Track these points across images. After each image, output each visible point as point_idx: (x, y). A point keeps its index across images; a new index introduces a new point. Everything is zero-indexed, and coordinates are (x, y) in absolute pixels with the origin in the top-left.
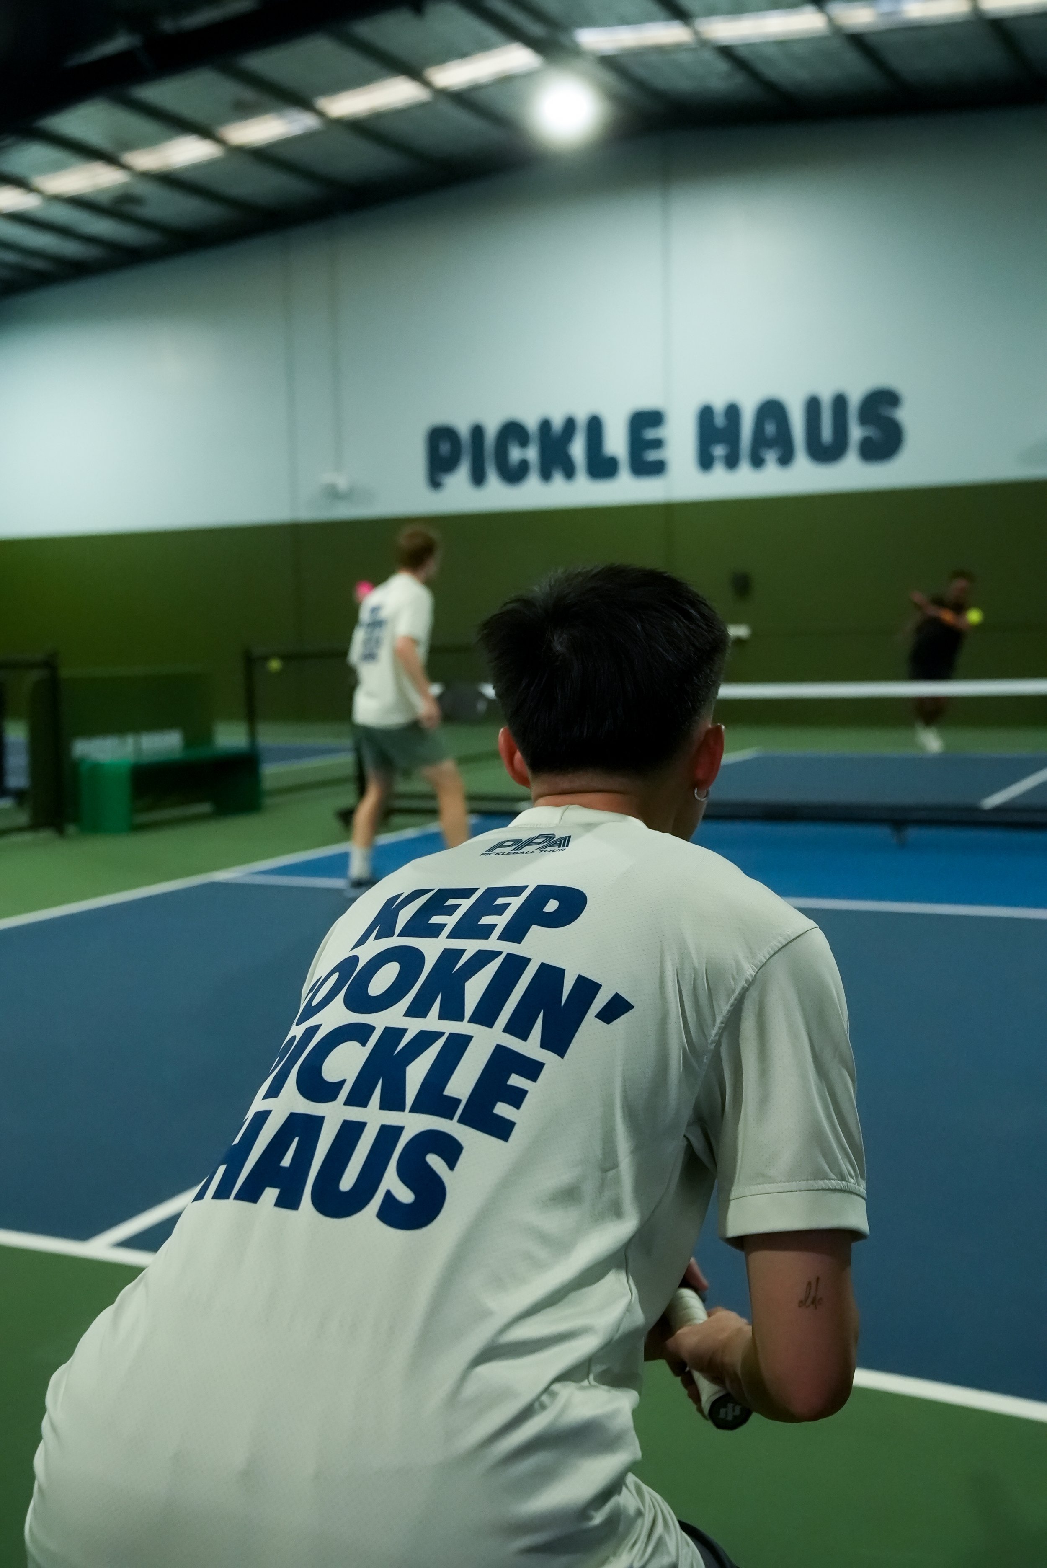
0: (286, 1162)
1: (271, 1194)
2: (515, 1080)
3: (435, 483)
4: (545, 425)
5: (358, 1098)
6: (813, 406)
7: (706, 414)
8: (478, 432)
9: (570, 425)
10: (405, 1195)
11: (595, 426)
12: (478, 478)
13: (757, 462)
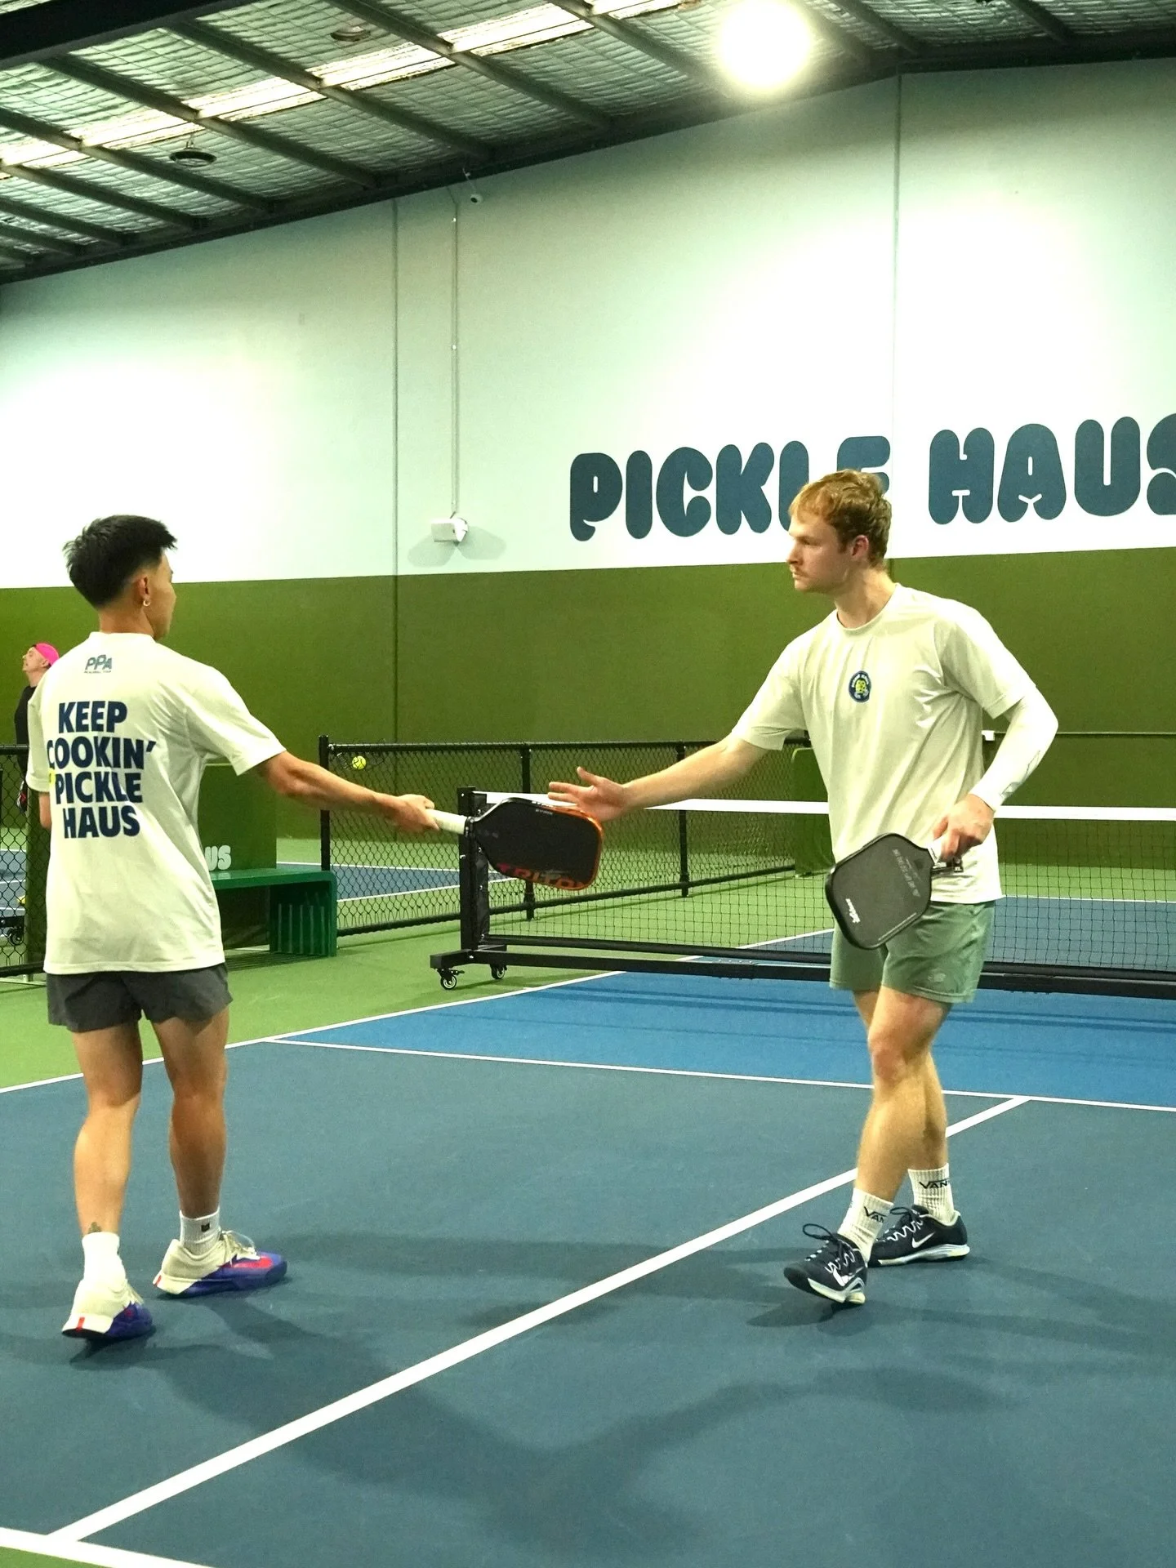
0: (88, 823)
1: (89, 834)
2: (135, 782)
3: (582, 532)
4: (730, 454)
5: (100, 799)
6: (1089, 433)
7: (943, 443)
8: (639, 461)
9: (762, 452)
10: (129, 827)
11: (796, 455)
12: (638, 526)
13: (1012, 512)
